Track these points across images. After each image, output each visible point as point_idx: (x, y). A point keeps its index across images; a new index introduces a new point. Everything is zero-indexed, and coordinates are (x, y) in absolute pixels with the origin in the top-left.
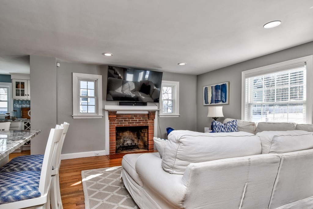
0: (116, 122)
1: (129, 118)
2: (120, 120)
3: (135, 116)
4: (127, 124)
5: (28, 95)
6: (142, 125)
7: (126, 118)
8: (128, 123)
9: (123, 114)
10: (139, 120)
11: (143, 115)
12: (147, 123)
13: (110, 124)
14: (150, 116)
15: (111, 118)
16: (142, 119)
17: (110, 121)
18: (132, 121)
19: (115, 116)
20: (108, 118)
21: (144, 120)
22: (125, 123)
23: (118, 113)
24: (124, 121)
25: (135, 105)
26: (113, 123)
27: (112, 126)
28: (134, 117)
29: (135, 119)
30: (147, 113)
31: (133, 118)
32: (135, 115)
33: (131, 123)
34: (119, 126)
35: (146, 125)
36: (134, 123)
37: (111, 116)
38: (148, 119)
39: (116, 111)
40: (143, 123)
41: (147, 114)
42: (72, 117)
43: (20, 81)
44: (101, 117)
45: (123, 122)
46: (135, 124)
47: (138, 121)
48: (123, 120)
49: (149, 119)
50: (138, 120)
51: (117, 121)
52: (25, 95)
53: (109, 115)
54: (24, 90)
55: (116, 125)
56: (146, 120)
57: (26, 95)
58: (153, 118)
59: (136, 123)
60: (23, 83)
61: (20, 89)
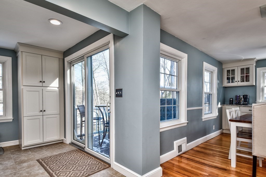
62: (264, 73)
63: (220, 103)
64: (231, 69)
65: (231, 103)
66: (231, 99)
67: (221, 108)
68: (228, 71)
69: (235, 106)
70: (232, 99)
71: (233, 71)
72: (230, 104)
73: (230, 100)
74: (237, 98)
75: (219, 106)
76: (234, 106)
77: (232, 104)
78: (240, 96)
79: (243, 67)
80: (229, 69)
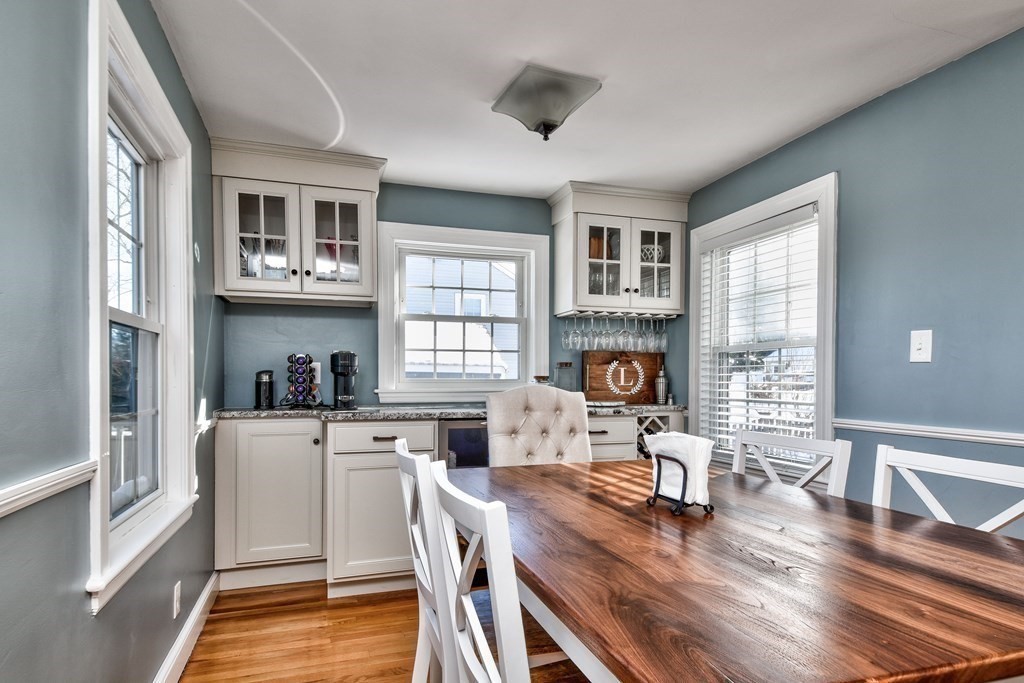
5: (635, 291)
43: (606, 223)
52: (621, 292)
54: (618, 266)
57: (627, 290)
60: (614, 233)
61: (605, 261)
62: (402, 254)
63: (203, 402)
64: (262, 190)
65: (264, 399)
66: (265, 378)
67: (213, 431)
68: (247, 203)
69: (290, 417)
70: (270, 373)
71: (276, 205)
72: (258, 407)
73: (258, 384)
74: (300, 368)
75: (204, 424)
76: (283, 416)
77: (271, 407)
78: (311, 362)
79: (326, 196)
80: (250, 188)
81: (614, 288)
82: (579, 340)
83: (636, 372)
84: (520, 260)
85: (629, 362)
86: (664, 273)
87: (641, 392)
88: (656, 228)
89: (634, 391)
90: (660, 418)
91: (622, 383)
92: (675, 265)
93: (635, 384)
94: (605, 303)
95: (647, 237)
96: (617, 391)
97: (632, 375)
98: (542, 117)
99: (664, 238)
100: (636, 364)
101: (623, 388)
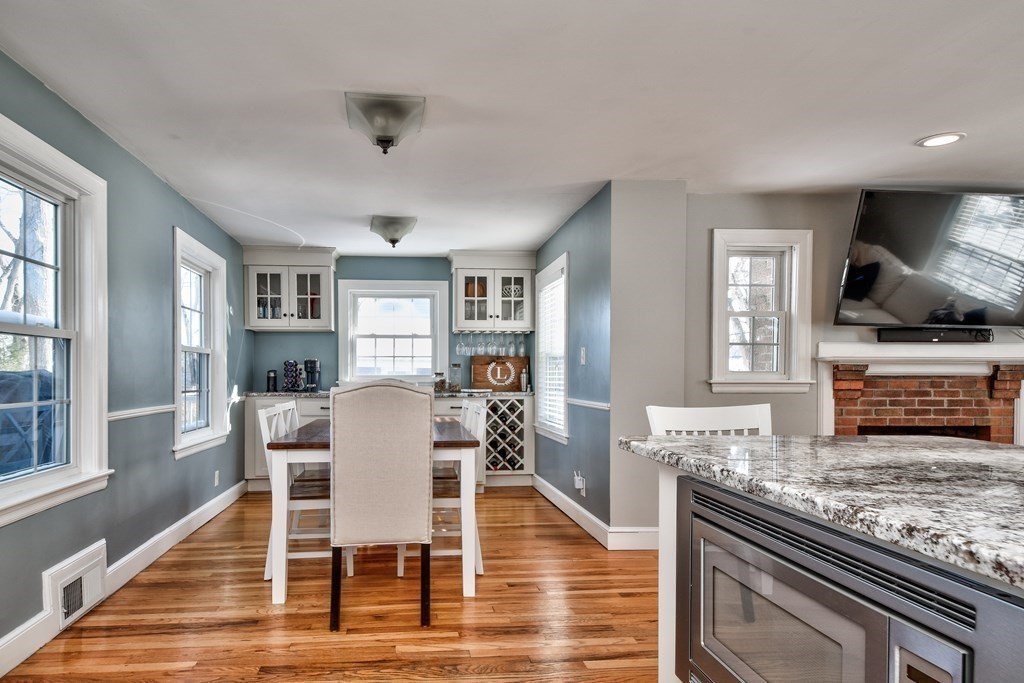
0: (859, 408)
1: (909, 394)
2: (875, 399)
3: (933, 385)
4: (904, 417)
5: (498, 317)
6: (964, 420)
7: (898, 394)
8: (907, 412)
9: (886, 377)
10: (951, 403)
11: (969, 381)
12: (986, 412)
13: (838, 413)
14: (997, 385)
15: (841, 393)
16: (961, 398)
17: (836, 404)
18: (921, 403)
19: (860, 385)
20: (832, 392)
21: (969, 403)
22: (893, 412)
23: (872, 371)
24: (892, 403)
25: (942, 341)
26: (849, 413)
27: (844, 422)
28: (932, 390)
29: (933, 398)
30: (985, 371)
31: (927, 394)
32: (936, 381)
33: (916, 412)
34: (868, 424)
35: (979, 424)
36: (927, 412)
37: (845, 385)
38: (987, 399)
39: (867, 366)
40: (966, 412)
41: (985, 377)
42: (707, 387)
43: (476, 274)
44: (806, 389)
45: (888, 407)
46: (932, 416)
47: (945, 407)
48: (888, 399)
49: (991, 397)
50: (945, 399)
51: (863, 403)
52: (488, 318)
53: (836, 379)
54: (486, 301)
55: (859, 418)
56: (979, 403)
57: (491, 317)
58: (1009, 395)
59: (936, 412)
60: (483, 281)
61: (476, 299)
62: (355, 297)
63: (236, 388)
64: (269, 271)
65: (272, 386)
66: (272, 375)
67: (242, 404)
68: (261, 278)
70: (275, 372)
71: (276, 278)
72: (268, 391)
73: (269, 378)
74: (290, 367)
75: (236, 398)
76: (279, 395)
77: (275, 390)
78: (296, 365)
79: (303, 271)
80: (263, 270)
81: (483, 316)
82: (464, 349)
83: (509, 370)
84: (432, 297)
85: (504, 363)
86: (518, 304)
87: (513, 383)
88: (513, 275)
89: (507, 382)
90: (518, 400)
91: (499, 377)
92: (527, 299)
93: (508, 378)
94: (477, 325)
95: (506, 281)
96: (495, 383)
97: (506, 372)
98: (390, 237)
99: (519, 281)
100: (508, 364)
101: (499, 381)
